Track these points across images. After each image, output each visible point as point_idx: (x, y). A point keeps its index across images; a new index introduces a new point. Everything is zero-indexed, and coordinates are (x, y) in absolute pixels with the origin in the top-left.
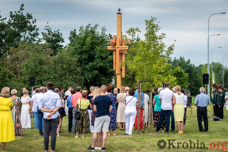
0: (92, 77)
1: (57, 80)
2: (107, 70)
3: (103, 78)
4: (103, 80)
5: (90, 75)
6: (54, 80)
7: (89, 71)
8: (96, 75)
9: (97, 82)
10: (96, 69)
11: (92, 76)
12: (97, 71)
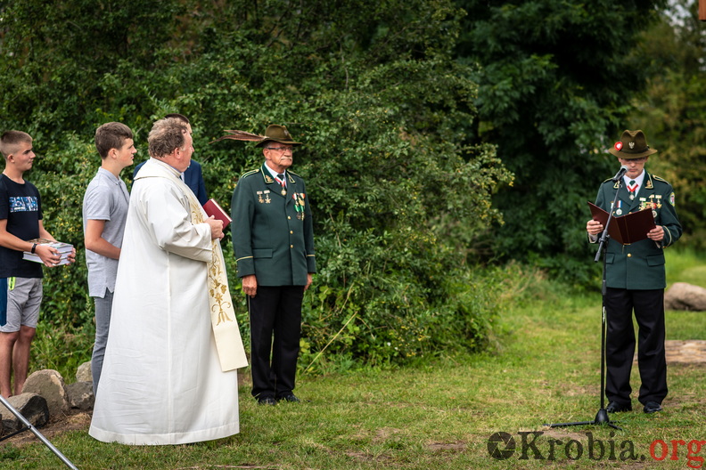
0: (512, 99)
1: (270, 93)
2: (608, 49)
3: (584, 103)
4: (583, 112)
5: (500, 85)
6: (244, 95)
7: (497, 56)
8: (542, 87)
9: (542, 129)
10: (539, 48)
11: (515, 87)
12: (548, 57)
